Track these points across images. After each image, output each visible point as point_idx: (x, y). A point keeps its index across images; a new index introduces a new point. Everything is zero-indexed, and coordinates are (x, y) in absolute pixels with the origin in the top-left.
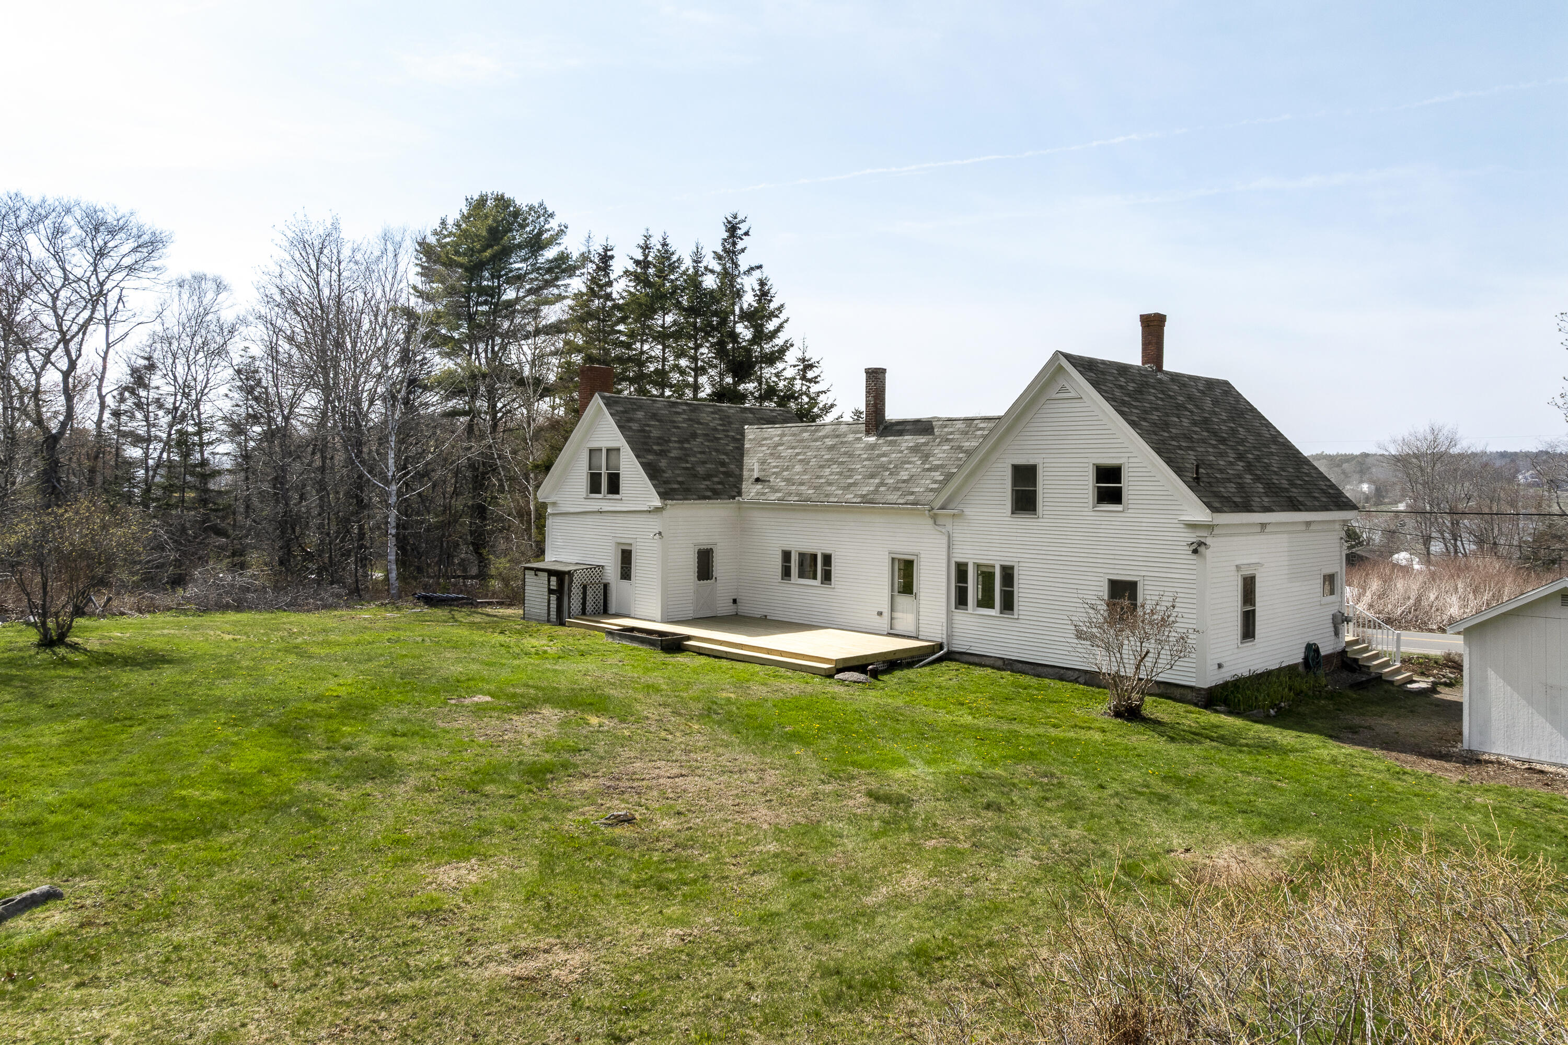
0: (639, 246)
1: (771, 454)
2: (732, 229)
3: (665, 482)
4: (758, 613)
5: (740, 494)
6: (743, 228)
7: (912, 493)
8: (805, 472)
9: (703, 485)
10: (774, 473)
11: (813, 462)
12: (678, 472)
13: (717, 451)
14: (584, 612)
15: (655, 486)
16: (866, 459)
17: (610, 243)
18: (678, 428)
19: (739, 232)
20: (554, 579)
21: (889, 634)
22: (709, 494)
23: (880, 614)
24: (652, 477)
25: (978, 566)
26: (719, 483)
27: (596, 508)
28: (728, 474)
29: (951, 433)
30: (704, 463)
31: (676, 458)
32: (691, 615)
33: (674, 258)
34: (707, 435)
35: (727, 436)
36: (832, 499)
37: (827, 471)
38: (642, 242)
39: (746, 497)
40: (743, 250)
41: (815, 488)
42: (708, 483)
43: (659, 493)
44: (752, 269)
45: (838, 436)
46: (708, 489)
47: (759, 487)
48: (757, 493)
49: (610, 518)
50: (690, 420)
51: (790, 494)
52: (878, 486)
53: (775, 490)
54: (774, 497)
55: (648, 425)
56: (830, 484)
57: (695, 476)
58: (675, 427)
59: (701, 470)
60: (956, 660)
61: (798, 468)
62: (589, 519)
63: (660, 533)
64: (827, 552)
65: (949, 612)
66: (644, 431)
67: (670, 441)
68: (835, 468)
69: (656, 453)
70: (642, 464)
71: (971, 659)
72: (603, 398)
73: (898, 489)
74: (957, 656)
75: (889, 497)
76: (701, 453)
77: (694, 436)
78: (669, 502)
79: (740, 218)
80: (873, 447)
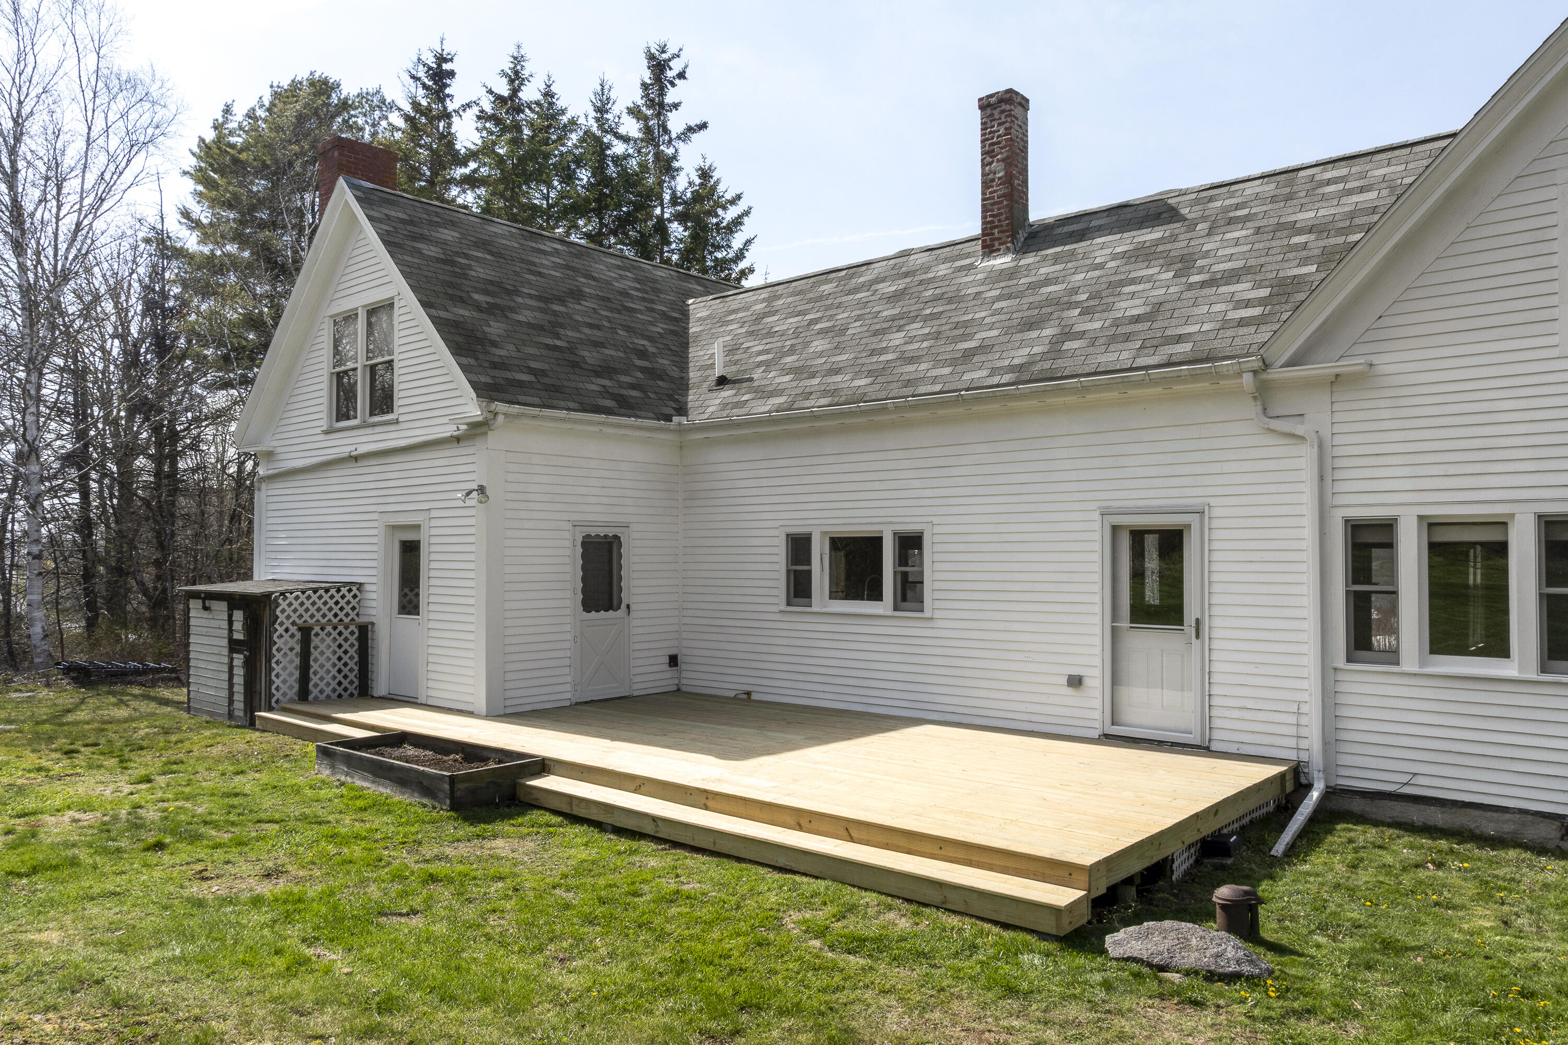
0: (504, 74)
1: (751, 333)
2: (658, 66)
3: (495, 366)
4: (729, 686)
5: (682, 410)
6: (676, 66)
7: (1179, 339)
8: (839, 348)
9: (594, 385)
10: (759, 364)
11: (855, 328)
12: (530, 350)
13: (628, 329)
14: (303, 694)
15: (465, 369)
16: (999, 298)
17: (448, 49)
18: (540, 274)
19: (670, 74)
20: (238, 615)
21: (1107, 739)
22: (609, 403)
23: (1076, 682)
24: (457, 350)
25: (1431, 525)
26: (633, 387)
27: (345, 451)
28: (654, 374)
29: (1237, 207)
30: (597, 344)
31: (530, 325)
32: (566, 694)
33: (564, 119)
34: (603, 299)
35: (652, 310)
36: (922, 389)
37: (897, 338)
38: (507, 66)
39: (696, 417)
40: (676, 106)
41: (870, 373)
42: (607, 383)
43: (475, 385)
44: (690, 129)
45: (907, 275)
46: (606, 393)
47: (727, 393)
48: (724, 406)
49: (373, 469)
50: (567, 267)
51: (808, 395)
52: (1055, 344)
53: (764, 393)
54: (762, 408)
55: (466, 256)
56: (912, 360)
57: (575, 365)
58: (532, 273)
59: (590, 356)
60: (1360, 819)
61: (819, 345)
62: (335, 479)
63: (481, 489)
64: (910, 527)
65: (1328, 672)
66: (453, 263)
67: (516, 292)
68: (916, 328)
69: (478, 307)
70: (435, 321)
71: (1416, 814)
72: (352, 186)
73: (1127, 338)
74: (1357, 805)
75: (1103, 359)
76: (591, 326)
77: (577, 295)
78: (501, 407)
79: (672, 50)
80: (1011, 274)
